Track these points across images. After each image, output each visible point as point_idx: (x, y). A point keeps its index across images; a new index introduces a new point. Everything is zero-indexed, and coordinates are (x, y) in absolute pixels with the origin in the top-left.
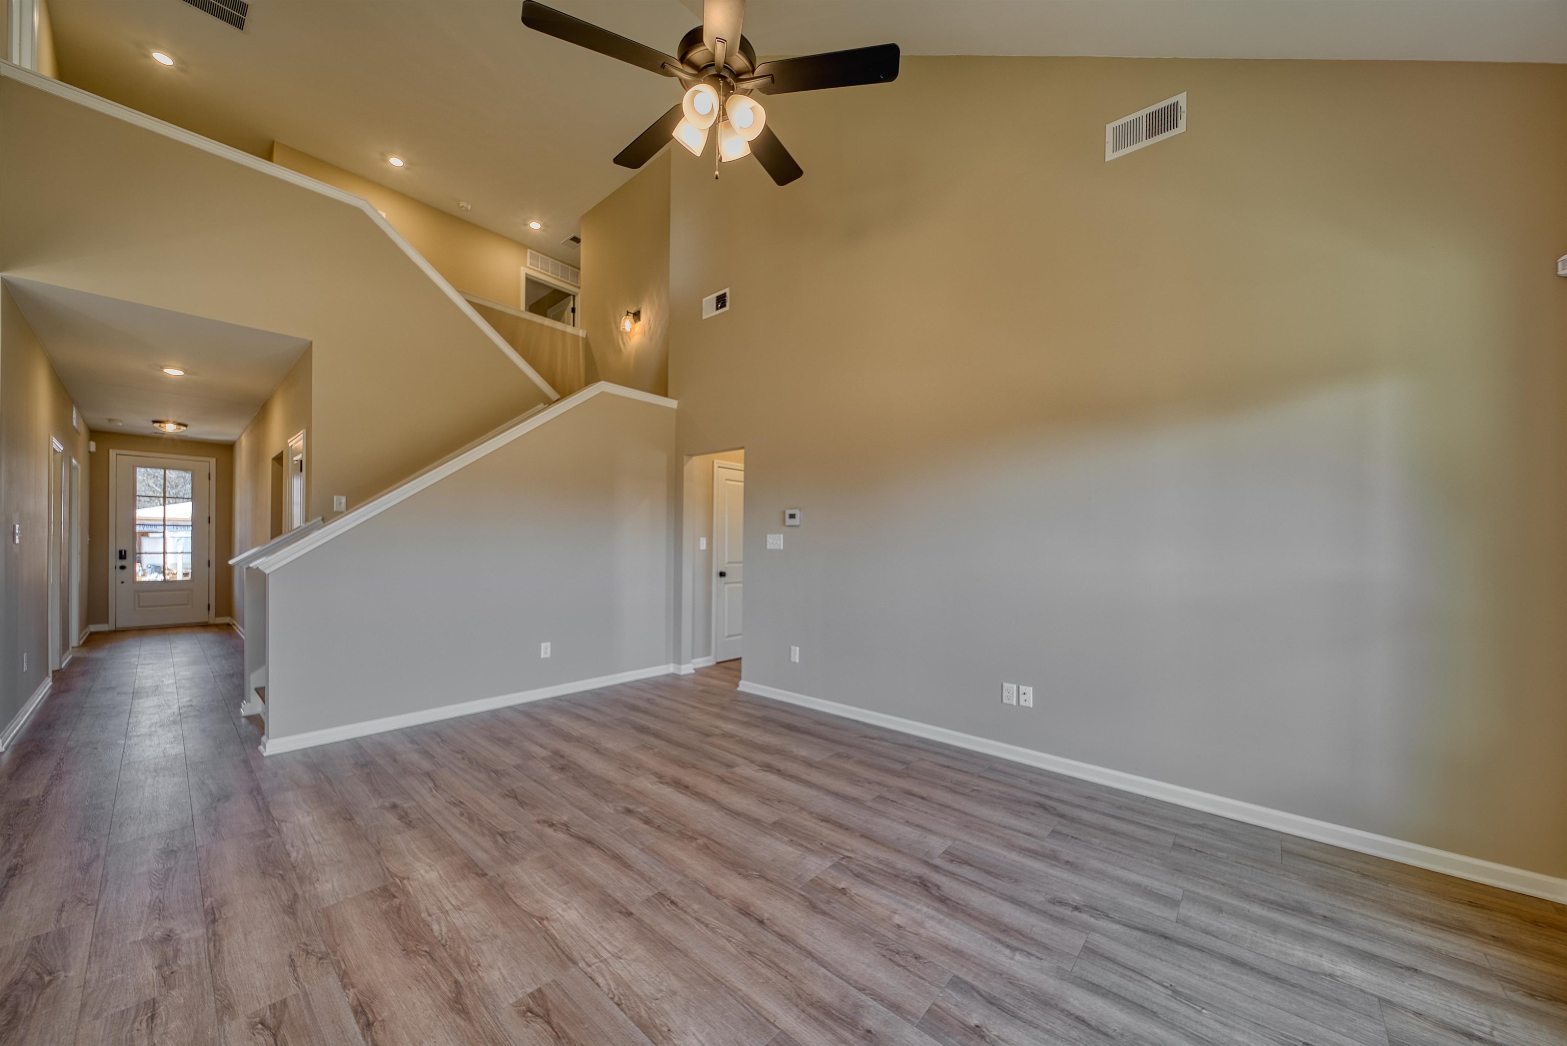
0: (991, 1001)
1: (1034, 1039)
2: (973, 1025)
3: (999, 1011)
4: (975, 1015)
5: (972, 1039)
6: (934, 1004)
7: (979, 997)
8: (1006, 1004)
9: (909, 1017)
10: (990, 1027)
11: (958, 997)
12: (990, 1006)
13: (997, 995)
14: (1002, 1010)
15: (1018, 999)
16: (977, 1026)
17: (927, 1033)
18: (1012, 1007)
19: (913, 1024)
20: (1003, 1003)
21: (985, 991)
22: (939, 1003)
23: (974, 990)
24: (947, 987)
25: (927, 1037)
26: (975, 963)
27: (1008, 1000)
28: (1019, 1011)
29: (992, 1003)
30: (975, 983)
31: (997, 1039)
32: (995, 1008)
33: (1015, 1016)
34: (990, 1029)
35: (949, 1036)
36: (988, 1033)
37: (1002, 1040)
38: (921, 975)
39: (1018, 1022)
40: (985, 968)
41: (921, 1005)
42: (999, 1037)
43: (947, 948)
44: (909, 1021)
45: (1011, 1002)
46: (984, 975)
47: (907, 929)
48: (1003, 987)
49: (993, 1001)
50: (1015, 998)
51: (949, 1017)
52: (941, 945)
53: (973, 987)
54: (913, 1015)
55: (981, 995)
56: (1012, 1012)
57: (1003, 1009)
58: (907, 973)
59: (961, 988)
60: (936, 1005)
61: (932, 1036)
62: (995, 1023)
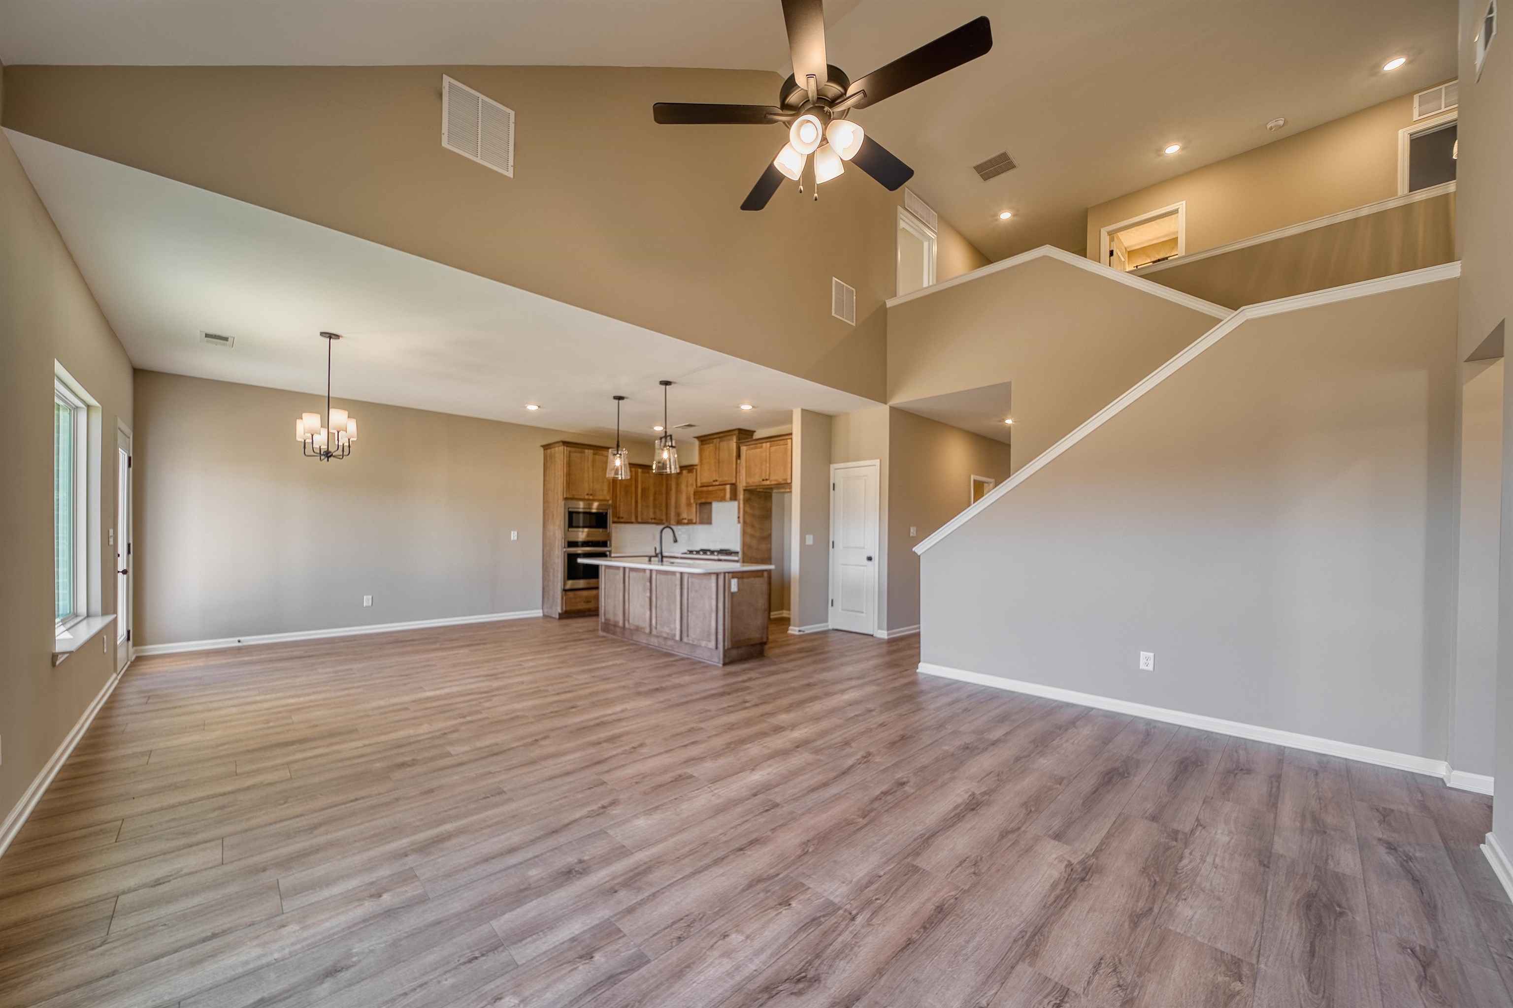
0: (612, 979)
1: (562, 995)
2: (594, 955)
3: (599, 981)
4: (603, 960)
5: (583, 949)
6: (625, 935)
7: (620, 970)
8: (603, 990)
9: (618, 916)
10: (587, 966)
11: (625, 954)
12: (608, 975)
13: (616, 986)
14: (598, 983)
15: (605, 1003)
16: (592, 957)
17: (601, 923)
18: (599, 992)
19: (611, 917)
20: (606, 988)
21: (625, 978)
22: (624, 939)
23: (629, 970)
24: (640, 950)
25: (597, 922)
26: (661, 984)
27: (608, 994)
28: (593, 997)
29: (609, 978)
30: (635, 975)
31: (575, 966)
32: (603, 978)
33: (590, 991)
34: (585, 965)
35: (592, 936)
36: (583, 962)
37: (572, 970)
38: (658, 936)
39: (584, 990)
40: (652, 991)
41: (626, 925)
42: (575, 968)
43: (687, 967)
44: (615, 915)
45: (605, 995)
46: (644, 986)
47: (720, 942)
48: (623, 996)
49: (611, 980)
50: (608, 1001)
51: (609, 941)
52: (693, 963)
53: (632, 970)
54: (619, 919)
55: (621, 973)
56: (594, 991)
57: (600, 984)
58: (663, 927)
59: (634, 960)
60: (623, 936)
61: (597, 925)
62: (589, 972)
